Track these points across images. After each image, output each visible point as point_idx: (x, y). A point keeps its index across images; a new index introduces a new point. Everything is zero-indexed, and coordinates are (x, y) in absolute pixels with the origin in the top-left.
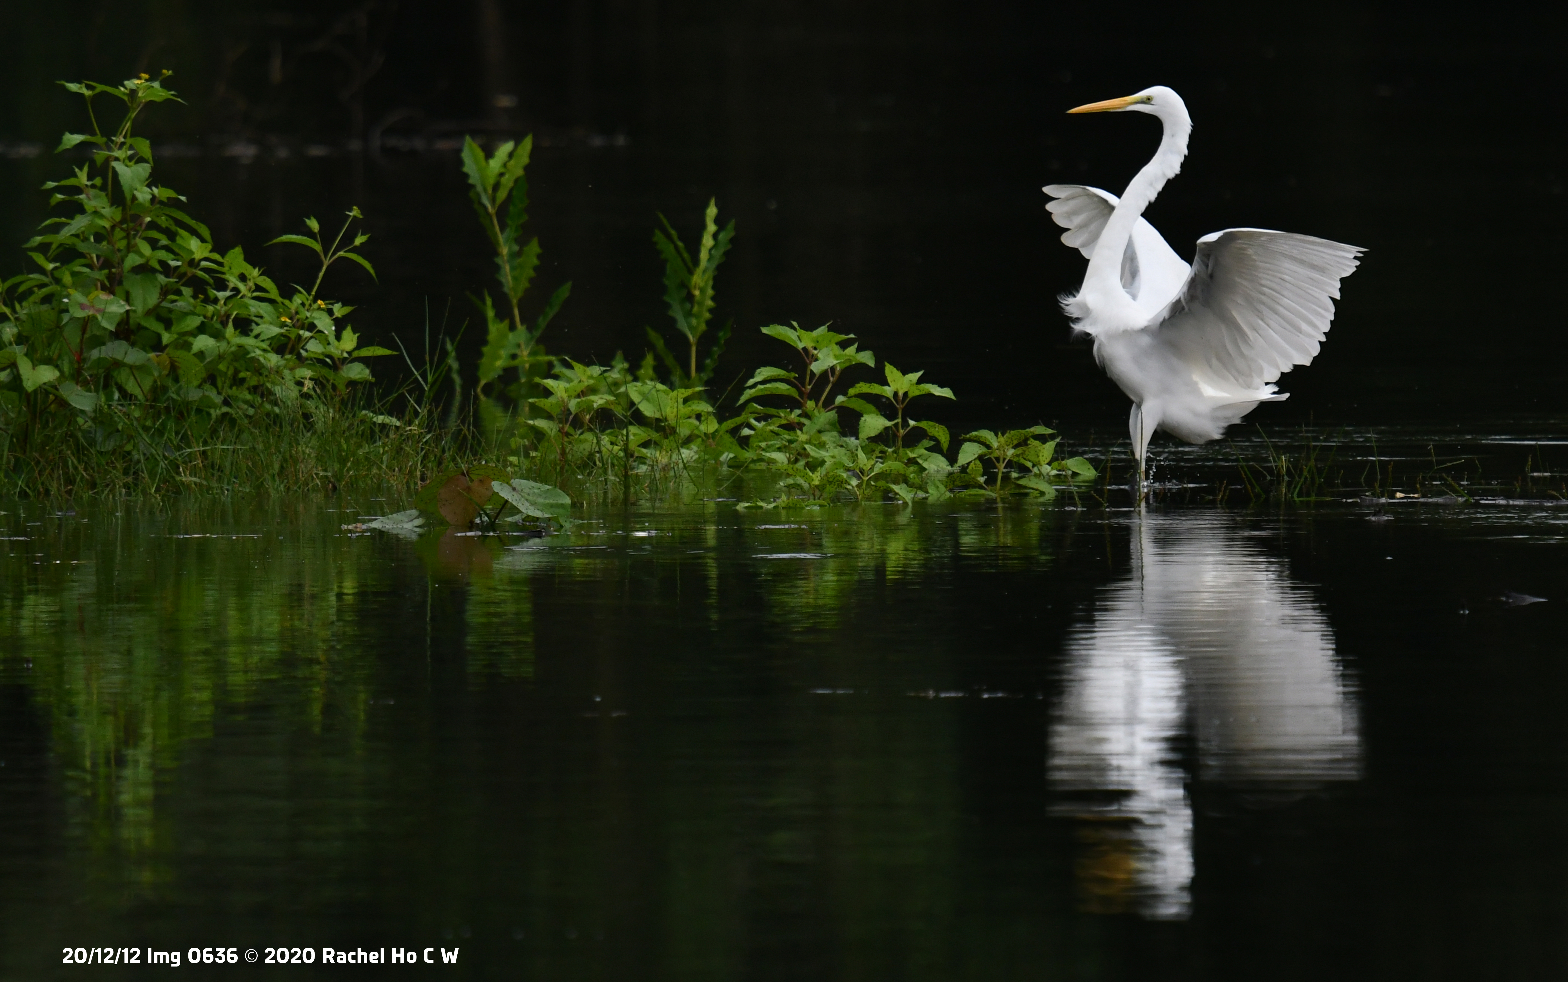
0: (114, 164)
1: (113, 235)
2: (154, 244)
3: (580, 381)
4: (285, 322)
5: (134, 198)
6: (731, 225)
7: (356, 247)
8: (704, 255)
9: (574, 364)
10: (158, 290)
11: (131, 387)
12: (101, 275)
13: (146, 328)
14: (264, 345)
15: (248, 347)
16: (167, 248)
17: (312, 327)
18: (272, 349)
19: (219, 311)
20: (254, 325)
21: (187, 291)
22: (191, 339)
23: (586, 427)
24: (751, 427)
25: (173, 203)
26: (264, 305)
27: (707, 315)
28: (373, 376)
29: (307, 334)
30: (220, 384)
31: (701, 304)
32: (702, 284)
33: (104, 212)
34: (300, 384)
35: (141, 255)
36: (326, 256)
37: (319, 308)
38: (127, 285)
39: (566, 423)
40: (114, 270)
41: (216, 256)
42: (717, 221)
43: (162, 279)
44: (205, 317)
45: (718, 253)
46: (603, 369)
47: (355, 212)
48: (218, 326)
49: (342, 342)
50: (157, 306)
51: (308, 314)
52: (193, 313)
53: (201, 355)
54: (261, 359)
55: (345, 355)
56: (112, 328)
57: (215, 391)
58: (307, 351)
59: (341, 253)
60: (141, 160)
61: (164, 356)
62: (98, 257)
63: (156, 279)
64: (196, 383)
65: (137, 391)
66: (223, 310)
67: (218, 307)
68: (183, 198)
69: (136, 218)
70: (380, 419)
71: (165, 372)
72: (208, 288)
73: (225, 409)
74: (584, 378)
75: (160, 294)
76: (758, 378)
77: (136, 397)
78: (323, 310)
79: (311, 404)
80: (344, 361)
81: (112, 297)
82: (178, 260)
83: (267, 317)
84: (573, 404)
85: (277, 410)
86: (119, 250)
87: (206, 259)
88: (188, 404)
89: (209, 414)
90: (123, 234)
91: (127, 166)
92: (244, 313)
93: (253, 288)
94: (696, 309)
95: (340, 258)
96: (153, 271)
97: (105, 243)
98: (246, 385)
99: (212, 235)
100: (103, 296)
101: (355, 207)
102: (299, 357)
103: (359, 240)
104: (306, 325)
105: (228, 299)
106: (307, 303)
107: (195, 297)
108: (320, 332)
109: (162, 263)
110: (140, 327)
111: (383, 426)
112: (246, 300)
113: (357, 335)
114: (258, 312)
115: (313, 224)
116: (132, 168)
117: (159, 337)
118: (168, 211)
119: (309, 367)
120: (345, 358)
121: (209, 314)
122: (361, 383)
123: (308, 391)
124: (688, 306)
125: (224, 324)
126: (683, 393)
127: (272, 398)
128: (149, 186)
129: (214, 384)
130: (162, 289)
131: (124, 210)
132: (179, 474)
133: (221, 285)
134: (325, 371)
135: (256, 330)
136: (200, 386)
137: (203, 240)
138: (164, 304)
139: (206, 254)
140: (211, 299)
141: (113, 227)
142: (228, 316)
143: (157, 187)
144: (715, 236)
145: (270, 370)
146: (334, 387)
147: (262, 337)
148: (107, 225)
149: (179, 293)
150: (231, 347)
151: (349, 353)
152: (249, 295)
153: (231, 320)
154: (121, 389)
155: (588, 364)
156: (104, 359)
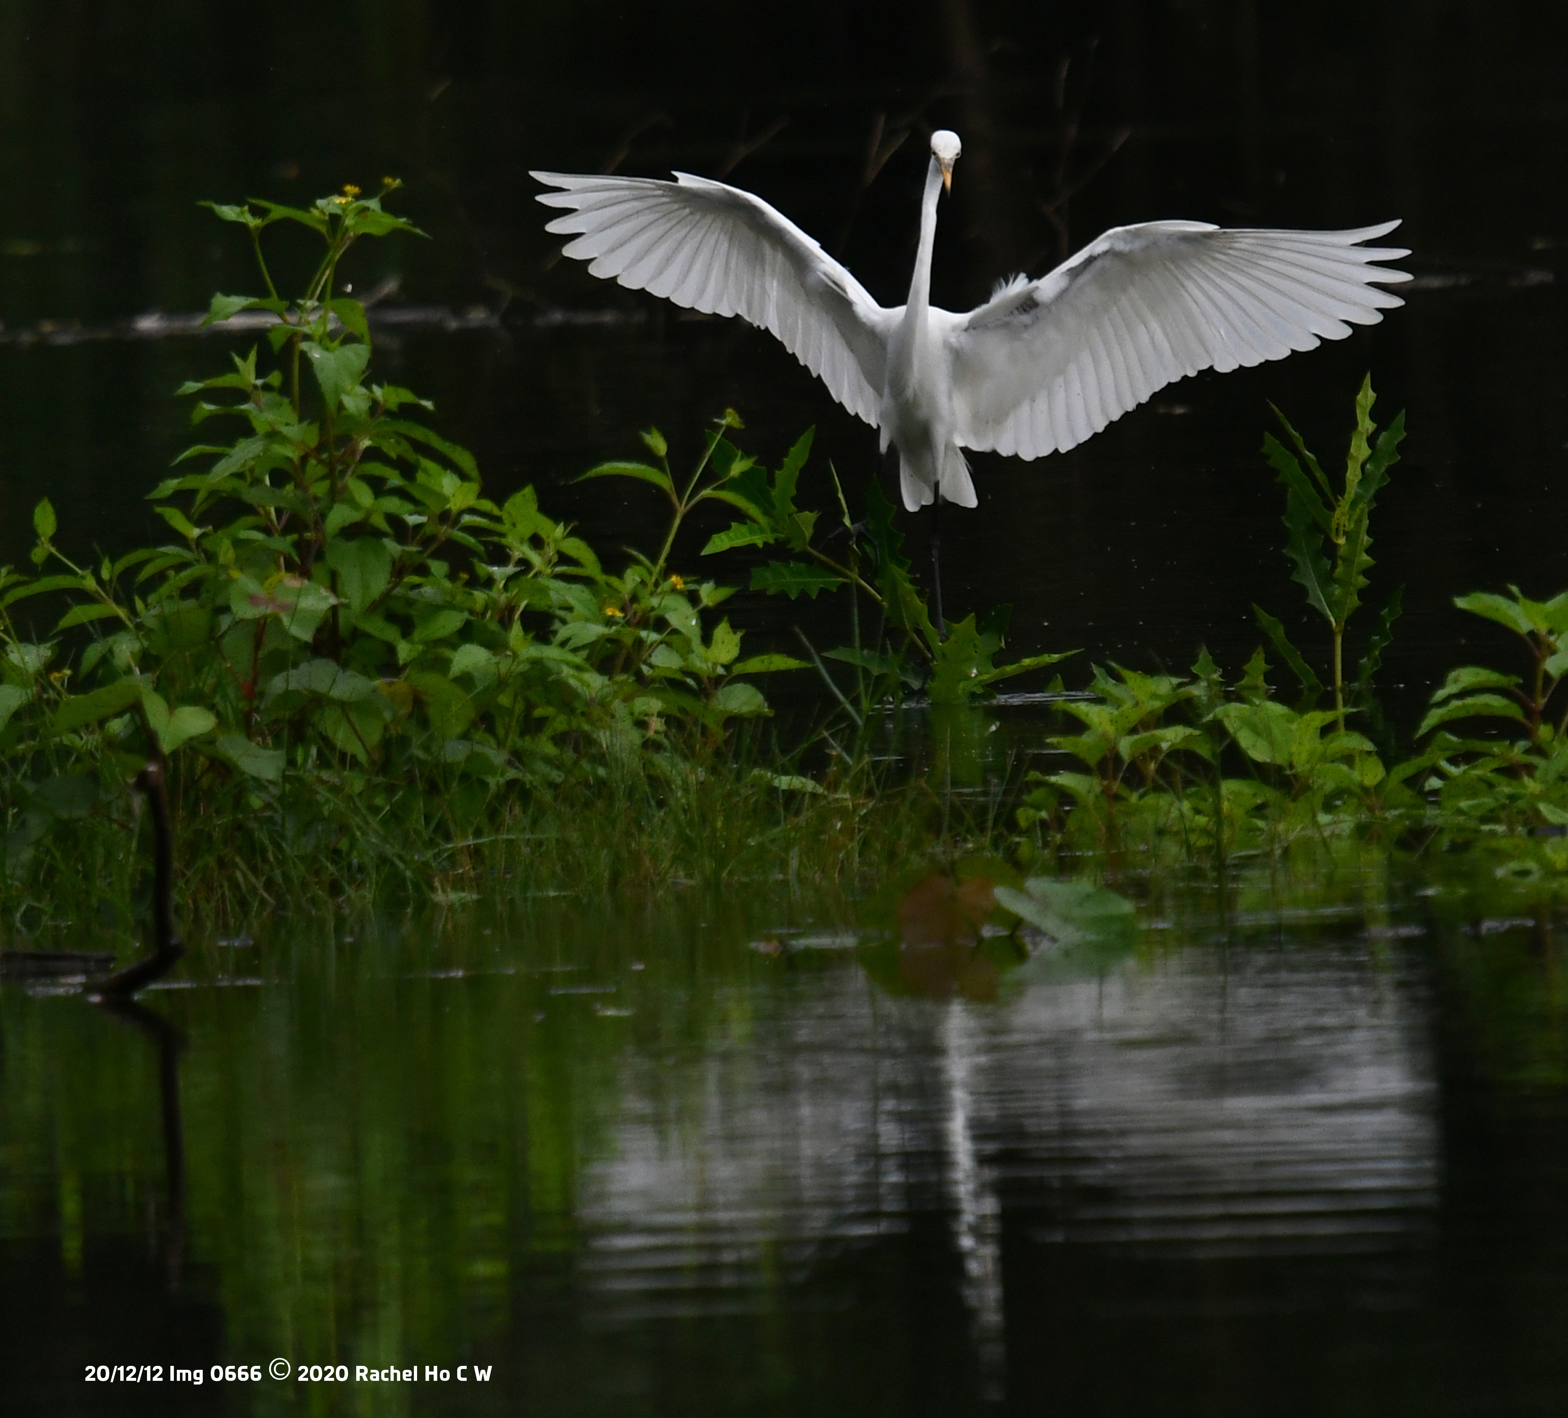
0: (304, 346)
1: (303, 471)
2: (377, 486)
3: (1137, 704)
4: (612, 617)
5: (341, 407)
6: (1401, 419)
7: (732, 480)
8: (1353, 475)
9: (1126, 674)
10: (388, 568)
11: (342, 737)
12: (284, 544)
13: (368, 636)
14: (578, 659)
15: (551, 665)
16: (402, 494)
17: (660, 624)
18: (592, 665)
19: (495, 602)
20: (557, 625)
21: (438, 568)
22: (447, 652)
23: (1150, 784)
24: (1441, 774)
25: (407, 412)
26: (577, 588)
27: (1362, 581)
28: (770, 707)
29: (654, 637)
30: (501, 732)
31: (1348, 561)
32: (1351, 526)
33: (285, 430)
34: (641, 724)
35: (354, 504)
36: (680, 499)
37: (674, 590)
38: (331, 560)
39: (1115, 778)
40: (308, 535)
41: (487, 505)
42: (1374, 415)
43: (393, 547)
44: (471, 612)
45: (1378, 470)
46: (1175, 681)
47: (730, 419)
48: (494, 626)
49: (713, 647)
50: (387, 596)
51: (654, 602)
52: (450, 606)
53: (465, 680)
54: (572, 682)
55: (720, 671)
56: (306, 635)
57: (492, 742)
58: (651, 666)
59: (707, 492)
60: (350, 339)
61: (400, 685)
62: (279, 512)
63: (384, 548)
64: (459, 729)
65: (355, 748)
66: (503, 598)
67: (494, 594)
68: (428, 404)
69: (346, 440)
70: (784, 782)
71: (404, 711)
72: (475, 561)
73: (512, 774)
74: (1142, 697)
75: (392, 574)
76: (1450, 688)
77: (353, 757)
78: (681, 593)
79: (662, 762)
80: (718, 681)
81: (306, 582)
82: (420, 514)
83: (578, 608)
84: (1126, 746)
85: (601, 772)
86: (316, 499)
87: (472, 511)
88: (447, 770)
89: (484, 785)
90: (322, 470)
91: (327, 349)
92: (541, 604)
93: (555, 559)
94: (1339, 570)
95: (706, 500)
96: (378, 534)
97: (290, 488)
98: (549, 732)
99: (480, 467)
100: (292, 582)
101: (729, 410)
102: (640, 678)
103: (738, 467)
104: (652, 621)
105: (511, 579)
106: (651, 581)
107: (452, 576)
108: (675, 632)
109: (394, 520)
110: (357, 634)
111: (791, 795)
112: (542, 581)
113: (739, 635)
114: (566, 601)
115: (658, 443)
116: (336, 352)
117: (391, 650)
118: (404, 427)
119: (657, 693)
120: (720, 678)
121: (479, 607)
122: (749, 720)
123: (656, 737)
124: (1327, 563)
125: (505, 622)
126: (1318, 718)
127: (594, 751)
128: (366, 384)
129: (491, 730)
130: (394, 563)
131: (323, 429)
132: (433, 889)
133: (500, 556)
134: (687, 702)
135: (563, 632)
136: (465, 736)
137: (464, 477)
138: (398, 591)
139: (471, 500)
140: (482, 581)
141: (304, 459)
142: (511, 609)
143: (380, 385)
144: (1372, 440)
145: (589, 703)
146: (704, 729)
147: (571, 644)
148: (292, 453)
149: (423, 570)
150: (519, 664)
151: (727, 667)
152: (549, 571)
153: (517, 616)
154: (326, 742)
155: (1151, 670)
156: (297, 692)
